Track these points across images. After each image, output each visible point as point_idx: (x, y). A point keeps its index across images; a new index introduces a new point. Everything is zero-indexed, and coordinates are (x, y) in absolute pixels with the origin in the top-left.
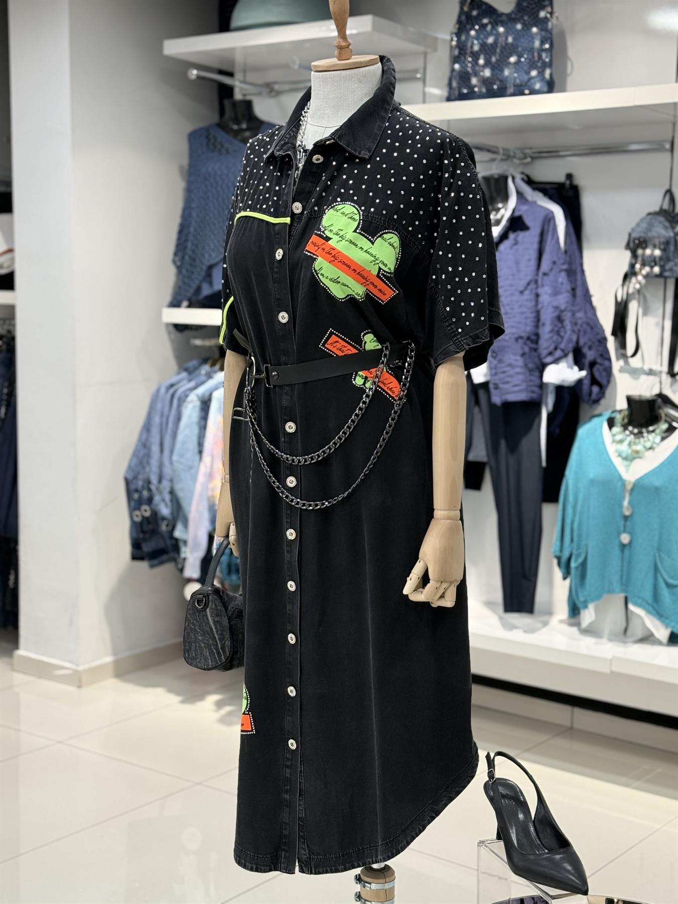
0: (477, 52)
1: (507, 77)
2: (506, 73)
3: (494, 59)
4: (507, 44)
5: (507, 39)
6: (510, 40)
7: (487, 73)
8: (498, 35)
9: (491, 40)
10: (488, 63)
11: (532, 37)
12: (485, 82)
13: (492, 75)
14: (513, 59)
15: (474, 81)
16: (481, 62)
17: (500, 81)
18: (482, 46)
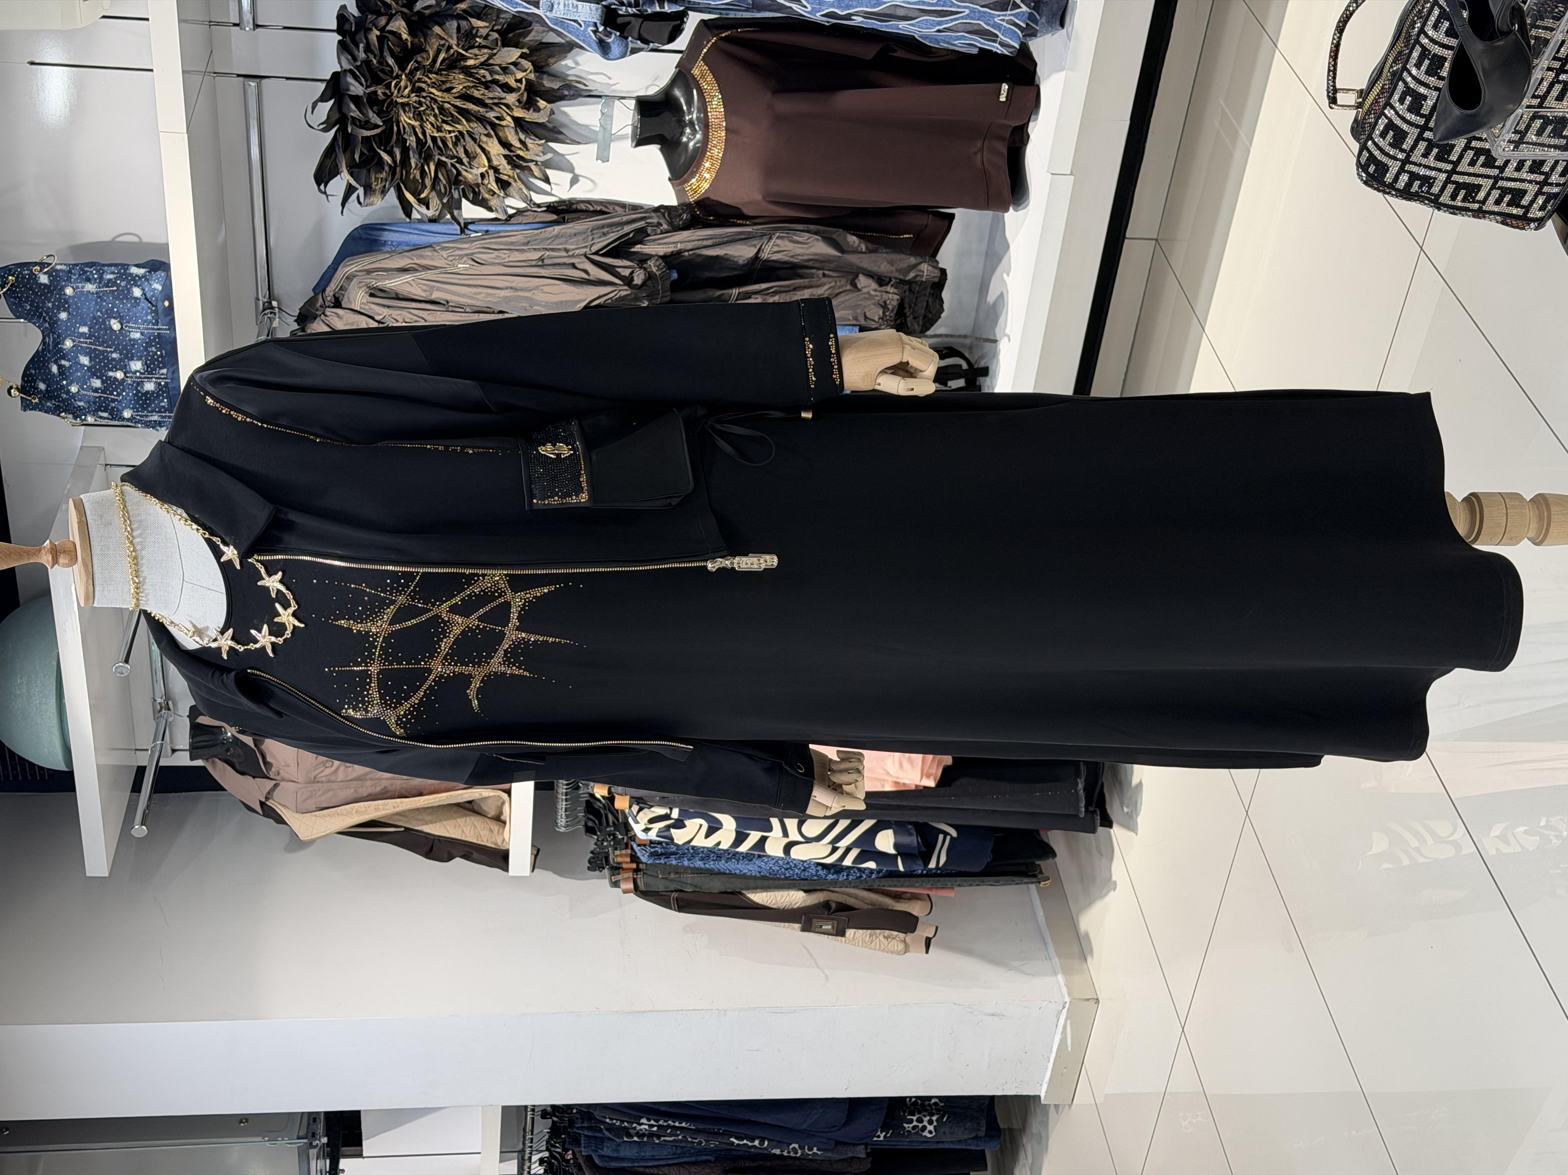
0: (103, 382)
1: (142, 334)
2: (136, 335)
3: (114, 355)
4: (91, 335)
5: (83, 335)
6: (84, 329)
7: (136, 365)
8: (77, 349)
9: (85, 360)
10: (121, 365)
11: (80, 294)
12: (150, 369)
13: (139, 359)
14: (115, 325)
15: (149, 386)
16: (119, 375)
17: (149, 344)
18: (94, 375)
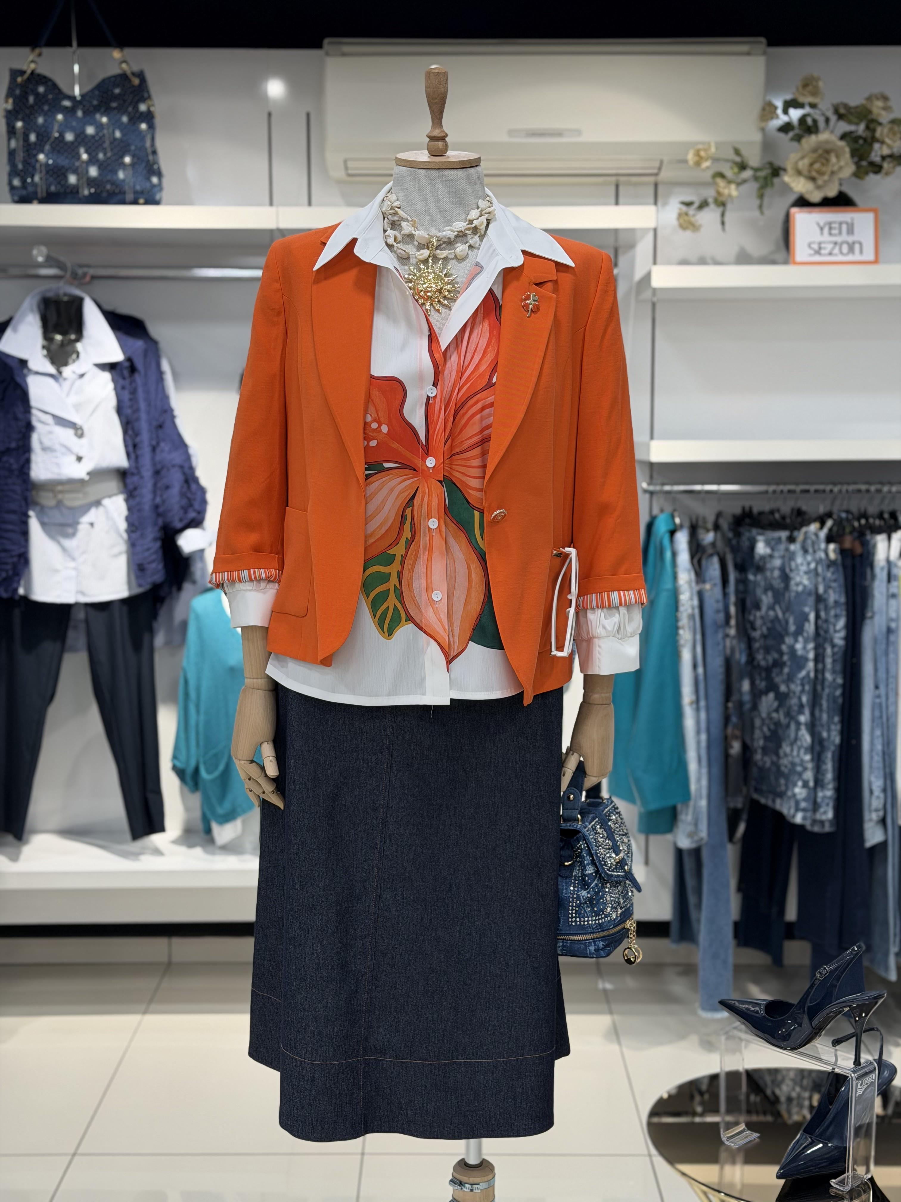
0: (72, 143)
1: (124, 181)
2: (121, 175)
3: (101, 156)
4: (115, 139)
5: (113, 133)
6: (118, 134)
7: (93, 172)
8: (100, 127)
9: (90, 130)
10: (93, 160)
12: (91, 182)
13: (100, 175)
14: (127, 160)
15: (72, 179)
16: (85, 157)
17: (113, 184)
18: (77, 136)
